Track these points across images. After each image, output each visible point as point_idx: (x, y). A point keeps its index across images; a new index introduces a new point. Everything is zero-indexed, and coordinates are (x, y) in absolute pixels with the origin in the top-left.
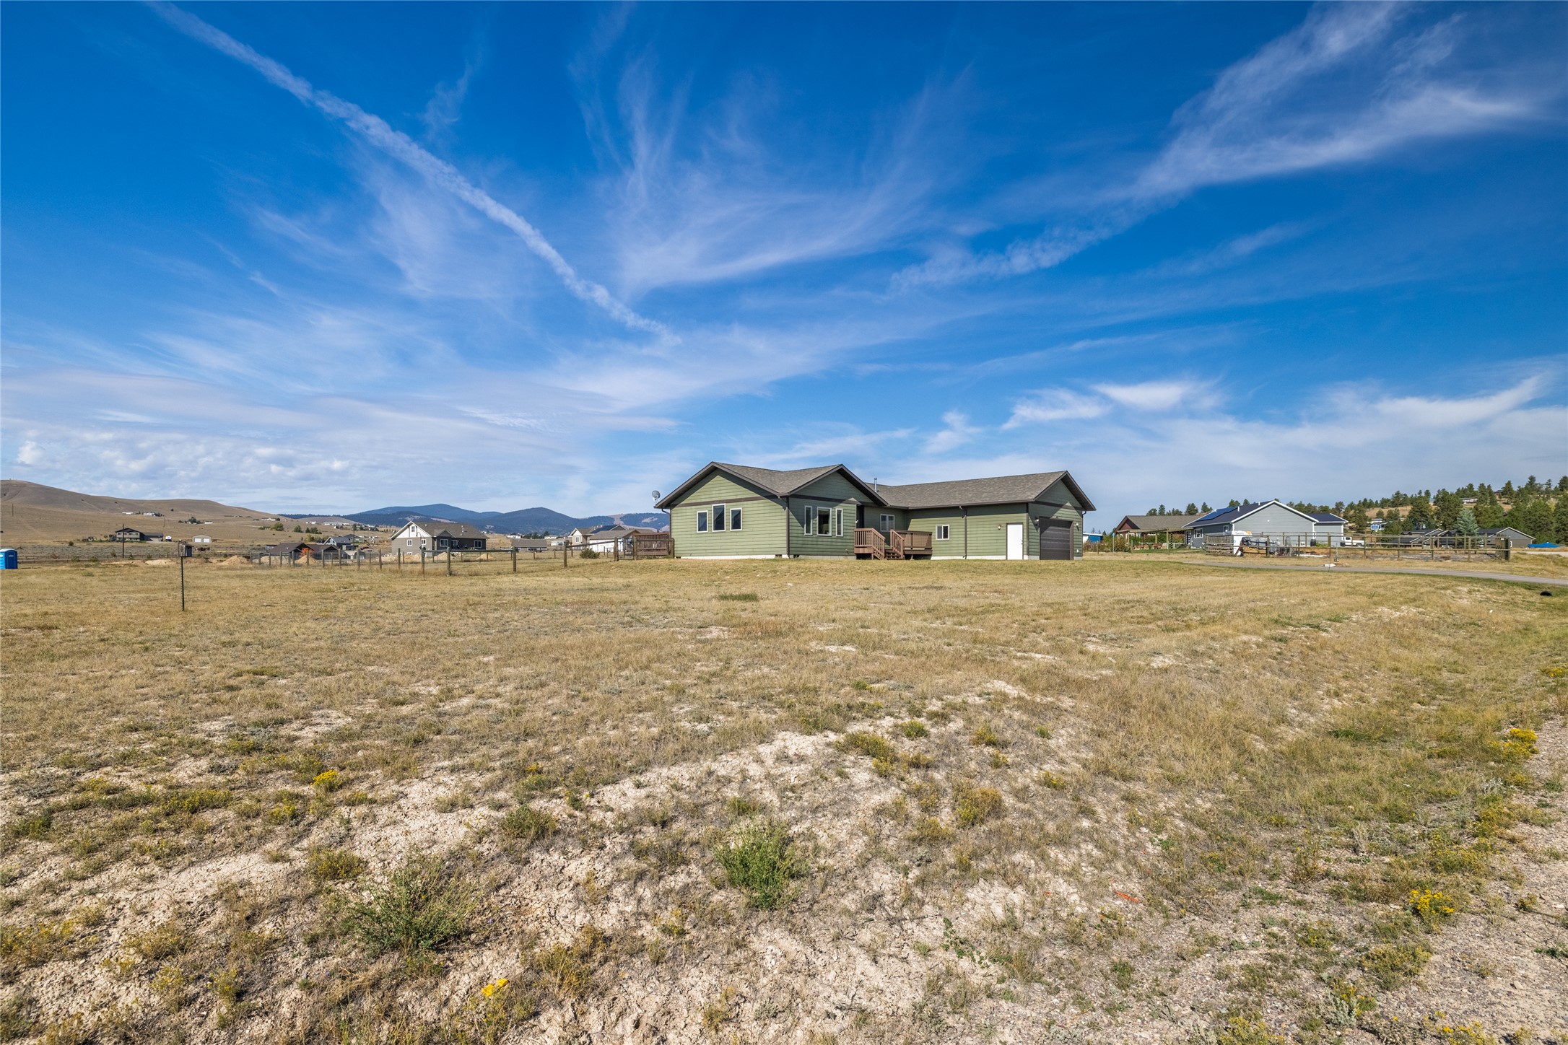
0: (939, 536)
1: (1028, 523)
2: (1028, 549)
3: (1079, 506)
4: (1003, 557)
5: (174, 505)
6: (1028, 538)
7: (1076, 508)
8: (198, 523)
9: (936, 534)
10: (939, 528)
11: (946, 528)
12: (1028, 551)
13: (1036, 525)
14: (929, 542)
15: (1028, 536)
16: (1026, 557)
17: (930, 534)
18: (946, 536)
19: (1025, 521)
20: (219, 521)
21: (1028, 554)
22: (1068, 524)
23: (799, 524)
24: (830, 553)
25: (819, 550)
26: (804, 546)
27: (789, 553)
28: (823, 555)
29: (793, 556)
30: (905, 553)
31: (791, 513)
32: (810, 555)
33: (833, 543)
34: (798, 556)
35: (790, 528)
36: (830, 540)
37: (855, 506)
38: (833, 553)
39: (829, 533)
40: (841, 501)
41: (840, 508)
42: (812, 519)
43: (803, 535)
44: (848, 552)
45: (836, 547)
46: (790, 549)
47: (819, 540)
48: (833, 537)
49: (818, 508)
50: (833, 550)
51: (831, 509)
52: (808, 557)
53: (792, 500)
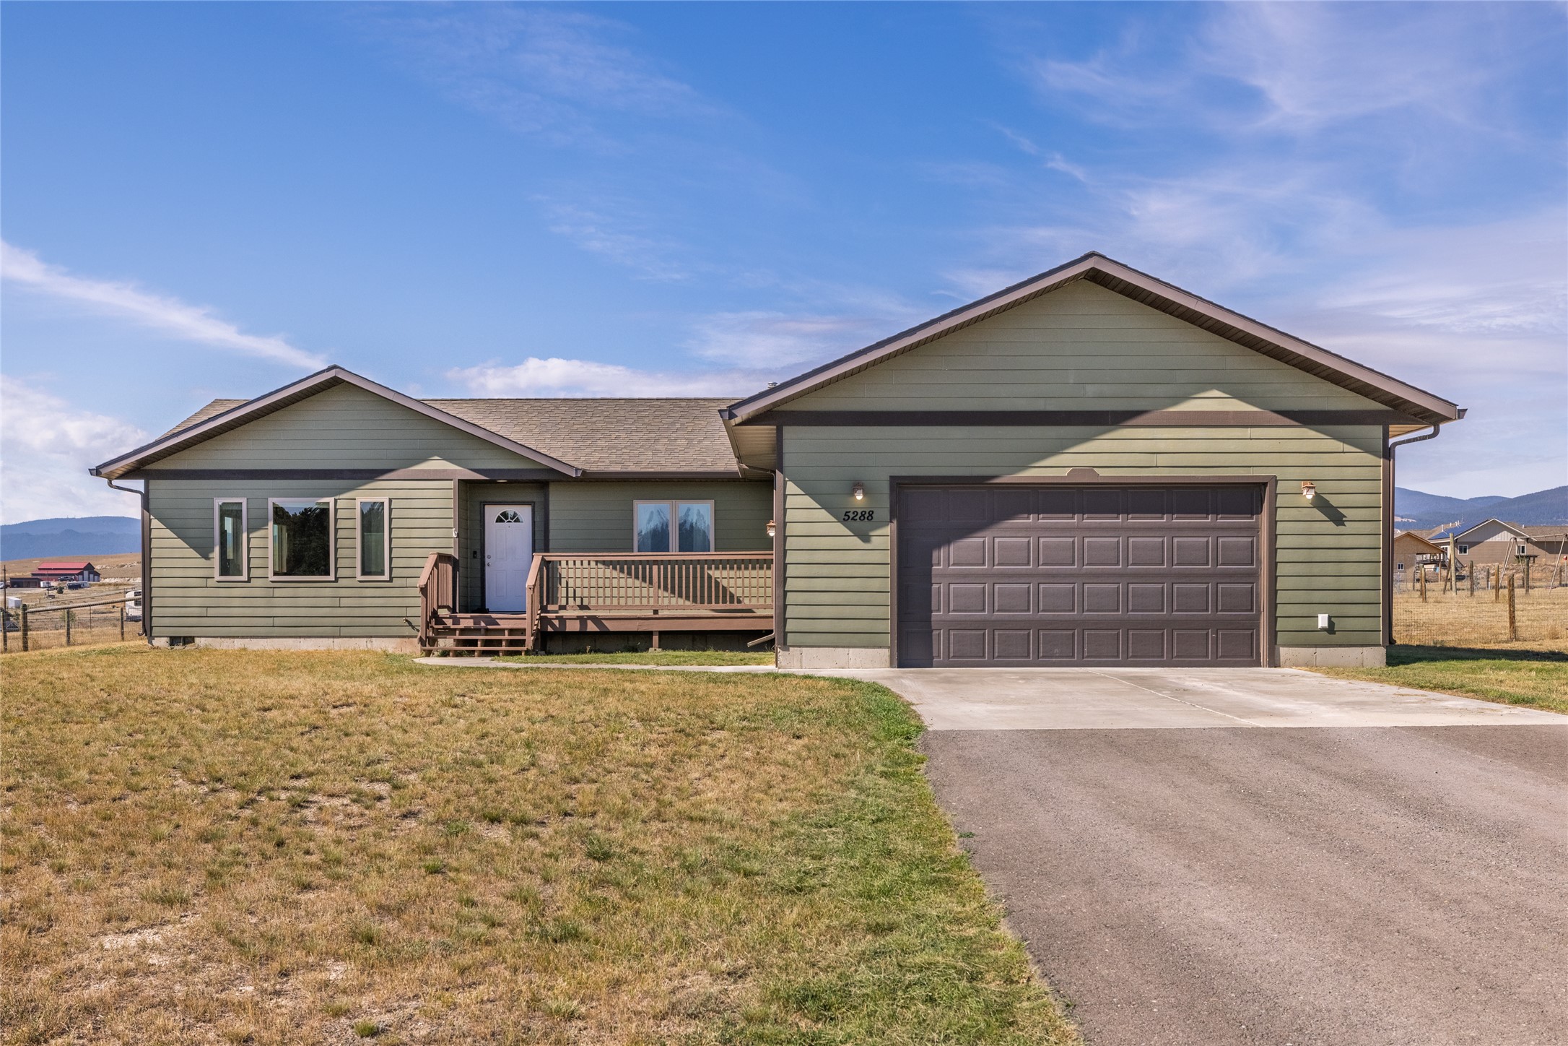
7: (1312, 419)
22: (1230, 496)
23: (192, 553)
24: (329, 631)
25: (278, 621)
26: (212, 612)
27: (149, 633)
28: (300, 637)
29: (167, 639)
30: (611, 629)
31: (155, 523)
32: (243, 637)
33: (344, 602)
34: (188, 640)
35: (154, 563)
36: (327, 592)
37: (451, 484)
38: (344, 631)
39: (327, 573)
40: (372, 475)
41: (365, 495)
42: (245, 536)
43: (211, 583)
44: (413, 627)
45: (357, 612)
46: (155, 622)
47: (278, 592)
48: (342, 582)
49: (272, 501)
50: (343, 621)
51: (331, 500)
52: (226, 644)
53: (160, 487)
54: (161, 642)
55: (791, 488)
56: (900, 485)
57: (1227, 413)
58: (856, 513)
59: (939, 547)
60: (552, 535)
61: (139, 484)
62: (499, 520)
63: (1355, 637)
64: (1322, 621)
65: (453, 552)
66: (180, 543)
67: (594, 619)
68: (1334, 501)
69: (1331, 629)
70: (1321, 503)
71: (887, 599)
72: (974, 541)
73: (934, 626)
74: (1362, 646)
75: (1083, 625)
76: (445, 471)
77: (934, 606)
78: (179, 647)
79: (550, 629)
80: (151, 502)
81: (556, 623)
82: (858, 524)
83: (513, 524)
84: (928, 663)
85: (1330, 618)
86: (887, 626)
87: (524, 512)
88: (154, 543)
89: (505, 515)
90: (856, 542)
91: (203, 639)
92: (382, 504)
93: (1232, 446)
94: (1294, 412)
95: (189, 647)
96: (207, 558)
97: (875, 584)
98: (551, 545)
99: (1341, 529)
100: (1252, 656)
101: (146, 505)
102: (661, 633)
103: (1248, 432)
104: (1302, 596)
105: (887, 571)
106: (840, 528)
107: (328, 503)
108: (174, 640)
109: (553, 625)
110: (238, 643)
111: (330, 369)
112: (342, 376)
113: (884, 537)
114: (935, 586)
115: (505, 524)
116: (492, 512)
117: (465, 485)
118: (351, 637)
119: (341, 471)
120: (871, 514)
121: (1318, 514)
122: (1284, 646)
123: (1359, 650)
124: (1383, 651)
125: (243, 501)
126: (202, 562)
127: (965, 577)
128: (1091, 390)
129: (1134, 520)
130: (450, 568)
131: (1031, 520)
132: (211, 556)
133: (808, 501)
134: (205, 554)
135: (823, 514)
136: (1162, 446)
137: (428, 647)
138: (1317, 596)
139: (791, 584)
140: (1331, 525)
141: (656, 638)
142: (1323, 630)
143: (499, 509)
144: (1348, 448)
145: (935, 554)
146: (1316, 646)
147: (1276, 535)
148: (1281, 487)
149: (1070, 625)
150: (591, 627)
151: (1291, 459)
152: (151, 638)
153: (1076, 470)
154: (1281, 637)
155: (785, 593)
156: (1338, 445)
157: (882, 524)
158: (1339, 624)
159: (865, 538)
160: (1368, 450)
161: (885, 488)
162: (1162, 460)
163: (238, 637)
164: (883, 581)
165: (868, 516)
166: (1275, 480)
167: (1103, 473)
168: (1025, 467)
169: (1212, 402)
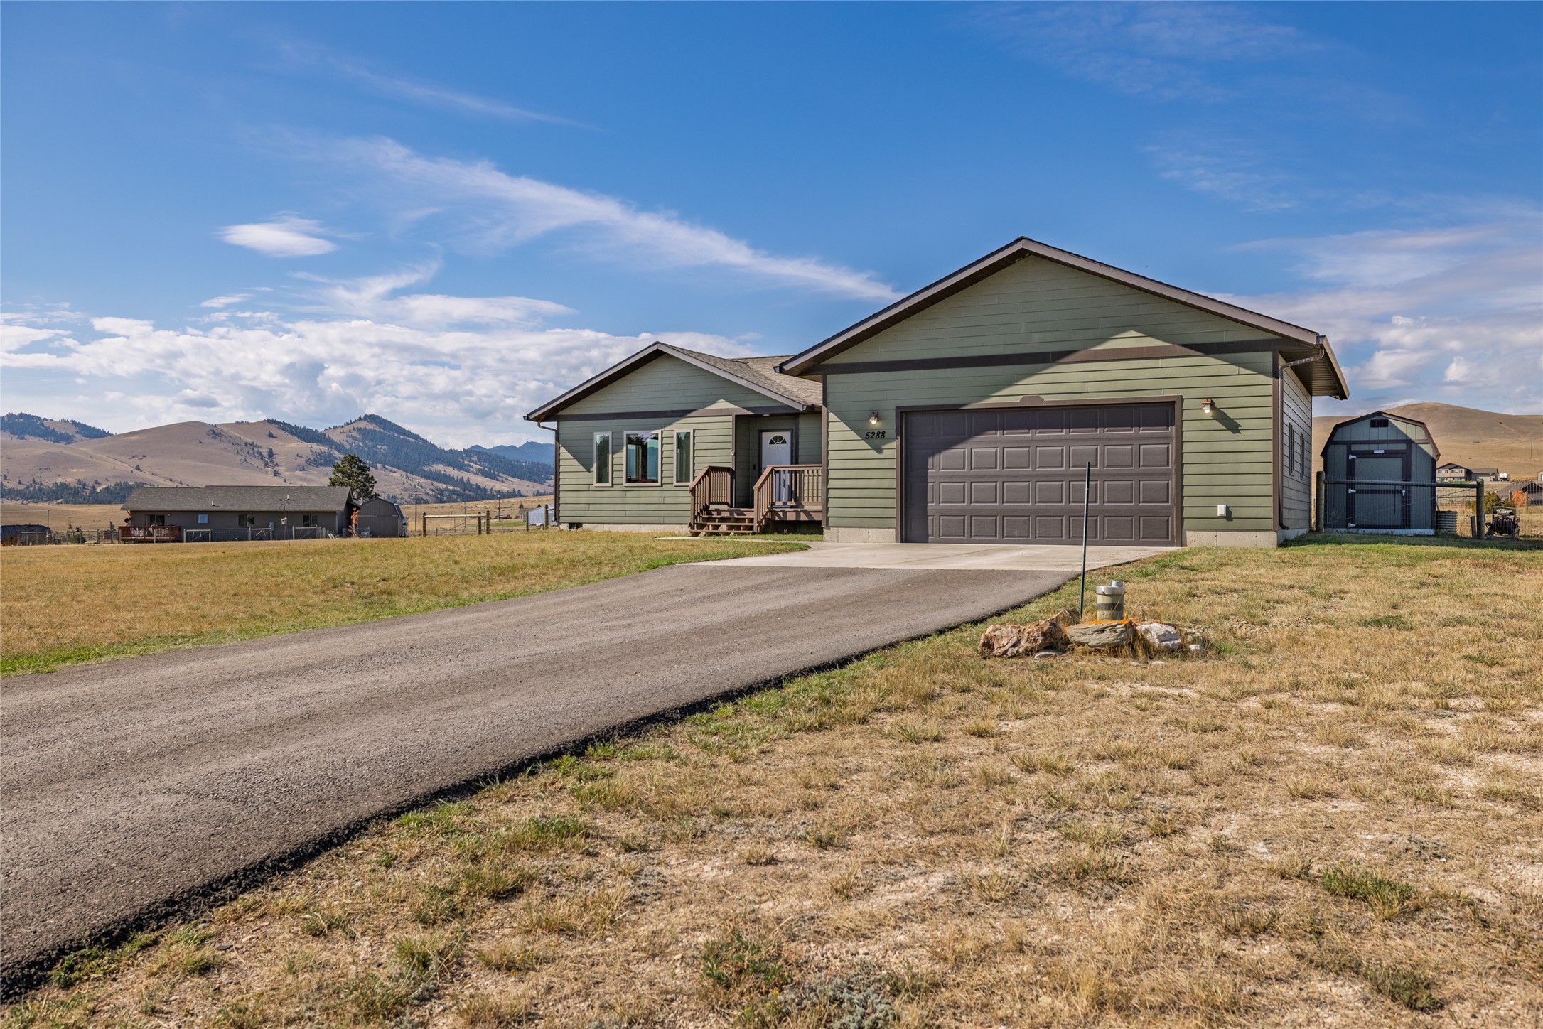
23: (582, 468)
24: (657, 520)
25: (628, 513)
26: (592, 507)
27: (558, 520)
28: (641, 524)
29: (567, 525)
31: (562, 450)
32: (609, 523)
33: (667, 500)
34: (579, 525)
35: (562, 475)
36: (657, 494)
37: (730, 419)
38: (667, 520)
39: (657, 481)
40: (682, 414)
41: (681, 427)
42: (610, 456)
43: (592, 488)
45: (674, 507)
46: (562, 513)
47: (629, 494)
48: (665, 487)
49: (626, 433)
50: (666, 513)
51: (659, 432)
52: (599, 528)
53: (566, 426)
54: (564, 527)
55: (832, 417)
56: (904, 414)
57: (1142, 348)
58: (873, 433)
59: (933, 455)
60: (801, 452)
61: (553, 425)
62: (771, 442)
63: (1249, 524)
64: (1221, 510)
65: (731, 466)
66: (575, 462)
68: (1231, 414)
69: (1228, 516)
70: (1220, 416)
71: (893, 493)
72: (957, 451)
73: (929, 513)
74: (1256, 530)
75: (1037, 513)
76: (724, 409)
77: (929, 499)
78: (573, 530)
79: (777, 519)
80: (561, 435)
81: (781, 514)
82: (876, 441)
83: (780, 445)
84: (924, 539)
85: (1227, 508)
86: (893, 513)
87: (787, 436)
88: (562, 462)
89: (775, 438)
90: (873, 453)
91: (587, 525)
92: (689, 433)
93: (1147, 374)
94: (1197, 345)
95: (579, 530)
96: (589, 471)
97: (886, 483)
98: (800, 460)
99: (1237, 436)
100: (1168, 537)
101: (557, 439)
103: (1159, 362)
104: (1204, 491)
105: (893, 474)
106: (864, 444)
107: (658, 434)
108: (571, 525)
109: (779, 516)
110: (606, 527)
111: (654, 345)
112: (663, 349)
113: (892, 449)
114: (930, 485)
115: (775, 445)
116: (767, 437)
117: (738, 419)
118: (670, 524)
119: (665, 412)
120: (883, 433)
121: (1219, 426)
122: (1190, 530)
123: (1254, 533)
124: (1274, 535)
125: (611, 434)
126: (587, 474)
127: (951, 478)
128: (1037, 337)
129: (1075, 433)
130: (729, 476)
131: (998, 435)
132: (591, 470)
133: (843, 426)
134: (588, 469)
135: (853, 435)
136: (1091, 376)
137: (696, 530)
138: (1217, 490)
139: (831, 484)
140: (1229, 433)
142: (1221, 517)
143: (772, 435)
144: (1242, 370)
145: (930, 460)
146: (1217, 530)
147: (1182, 443)
148: (1186, 404)
149: (1025, 513)
150: (803, 518)
151: (1194, 382)
152: (559, 523)
153: (1026, 397)
154: (1187, 523)
155: (828, 490)
156: (1235, 369)
157: (891, 440)
158: (1235, 513)
159: (879, 451)
160: (1260, 372)
161: (892, 415)
162: (1091, 387)
163: (606, 523)
164: (890, 481)
165: (881, 435)
166: (1182, 399)
167: (1046, 398)
168: (988, 397)
169: (1131, 340)
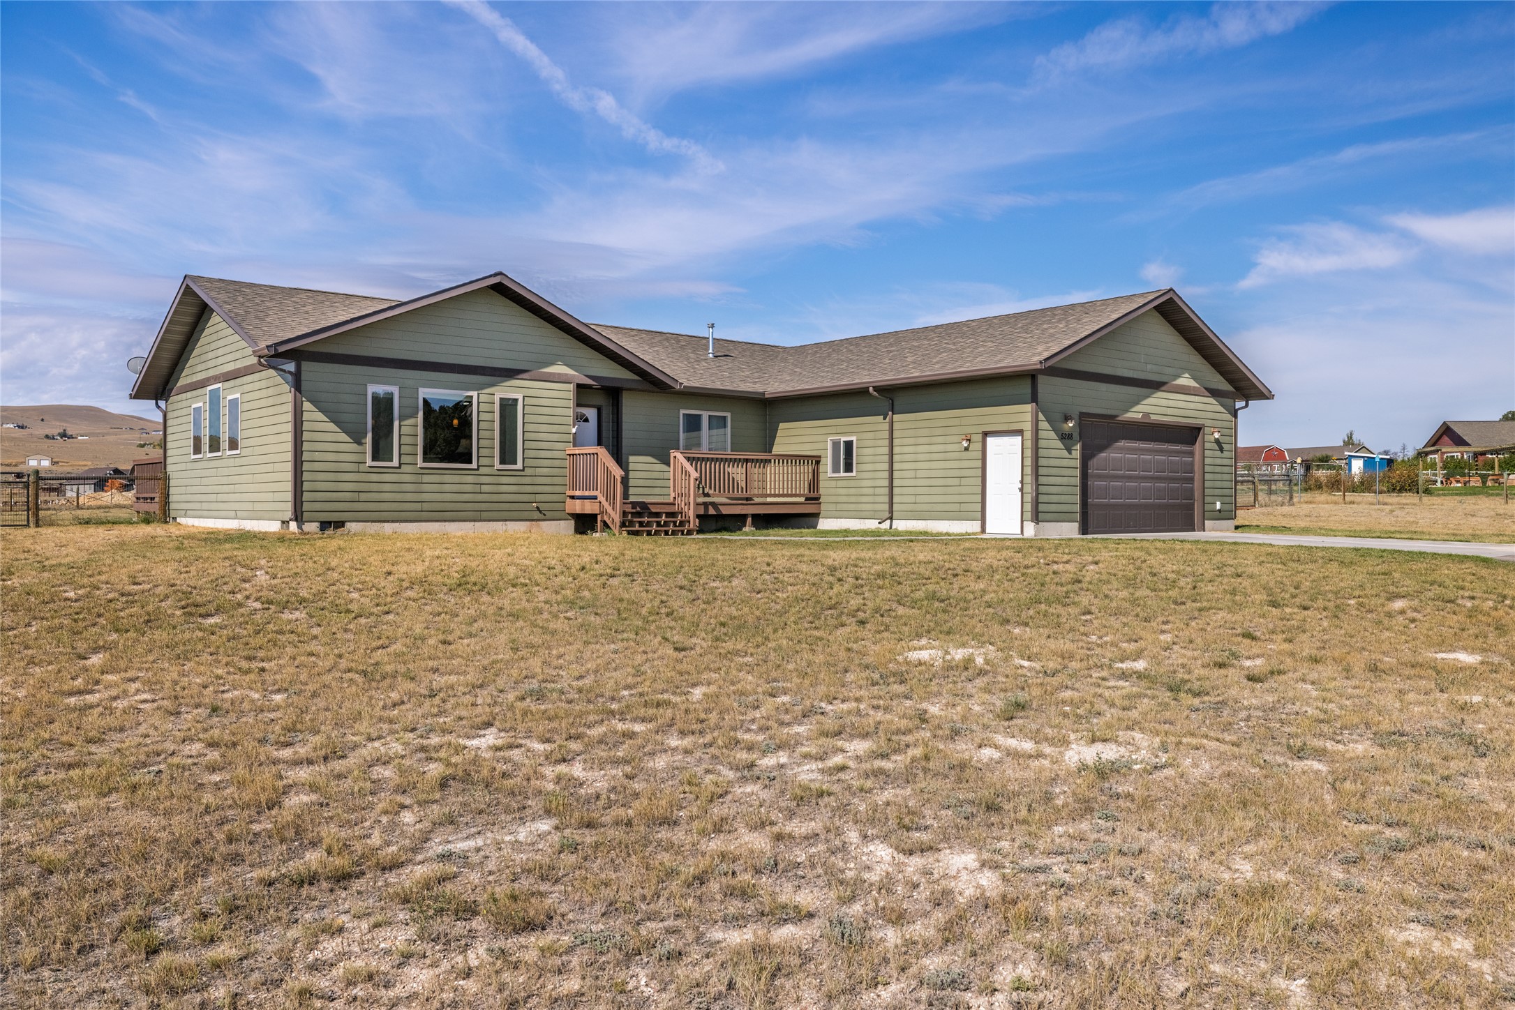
0: (836, 469)
1: (1036, 430)
2: (1036, 503)
3: (1225, 386)
4: (973, 527)
5: (43, 413)
6: (1036, 475)
7: (1214, 393)
8: (71, 437)
9: (828, 461)
10: (836, 444)
11: (849, 445)
12: (1037, 511)
13: (1065, 438)
14: (814, 484)
15: (1035, 465)
16: (1030, 530)
17: (817, 460)
18: (848, 468)
19: (1027, 427)
20: (97, 435)
21: (1036, 519)
22: (1189, 434)
23: (344, 437)
24: (469, 515)
25: (426, 507)
26: (363, 497)
27: (299, 518)
28: (445, 521)
29: (317, 524)
30: (724, 512)
31: (307, 405)
32: (393, 521)
33: (485, 489)
34: (339, 524)
35: (306, 446)
36: (470, 479)
37: (571, 387)
38: (485, 515)
39: (470, 462)
40: (511, 373)
41: (502, 392)
42: (396, 423)
43: (363, 468)
44: (540, 512)
45: (496, 497)
46: (305, 508)
47: (426, 478)
48: (483, 470)
49: (422, 393)
50: (483, 506)
51: (474, 394)
52: (376, 529)
53: (316, 370)
54: (312, 527)
57: (1189, 386)
60: (625, 434)
61: (291, 365)
64: (1218, 506)
65: (574, 446)
66: (332, 427)
67: (714, 505)
76: (567, 375)
78: (330, 532)
80: (303, 384)
85: (1220, 504)
86: (1077, 508)
87: (592, 413)
88: (306, 426)
91: (353, 524)
92: (516, 400)
95: (340, 531)
96: (360, 443)
98: (624, 443)
100: (1193, 525)
101: (297, 387)
102: (754, 516)
103: (1194, 398)
104: (1212, 492)
107: (472, 397)
108: (325, 525)
110: (388, 528)
111: (496, 275)
112: (506, 282)
117: (580, 387)
118: (489, 521)
119: (483, 369)
121: (1216, 447)
122: (1207, 519)
123: (1228, 521)
125: (395, 390)
126: (355, 447)
132: (363, 441)
134: (358, 440)
138: (1216, 492)
140: (1220, 452)
141: (749, 520)
142: (1218, 510)
146: (1216, 519)
148: (1207, 430)
149: (1136, 508)
151: (1209, 415)
152: (302, 522)
153: (1143, 414)
154: (1206, 515)
156: (1221, 409)
160: (1230, 412)
163: (388, 521)
165: (1070, 437)
166: (1204, 426)
167: (1153, 417)
168: (1127, 411)
169: (1185, 380)
